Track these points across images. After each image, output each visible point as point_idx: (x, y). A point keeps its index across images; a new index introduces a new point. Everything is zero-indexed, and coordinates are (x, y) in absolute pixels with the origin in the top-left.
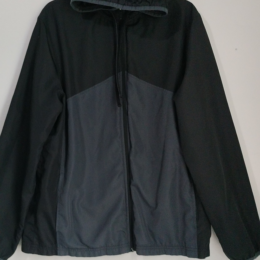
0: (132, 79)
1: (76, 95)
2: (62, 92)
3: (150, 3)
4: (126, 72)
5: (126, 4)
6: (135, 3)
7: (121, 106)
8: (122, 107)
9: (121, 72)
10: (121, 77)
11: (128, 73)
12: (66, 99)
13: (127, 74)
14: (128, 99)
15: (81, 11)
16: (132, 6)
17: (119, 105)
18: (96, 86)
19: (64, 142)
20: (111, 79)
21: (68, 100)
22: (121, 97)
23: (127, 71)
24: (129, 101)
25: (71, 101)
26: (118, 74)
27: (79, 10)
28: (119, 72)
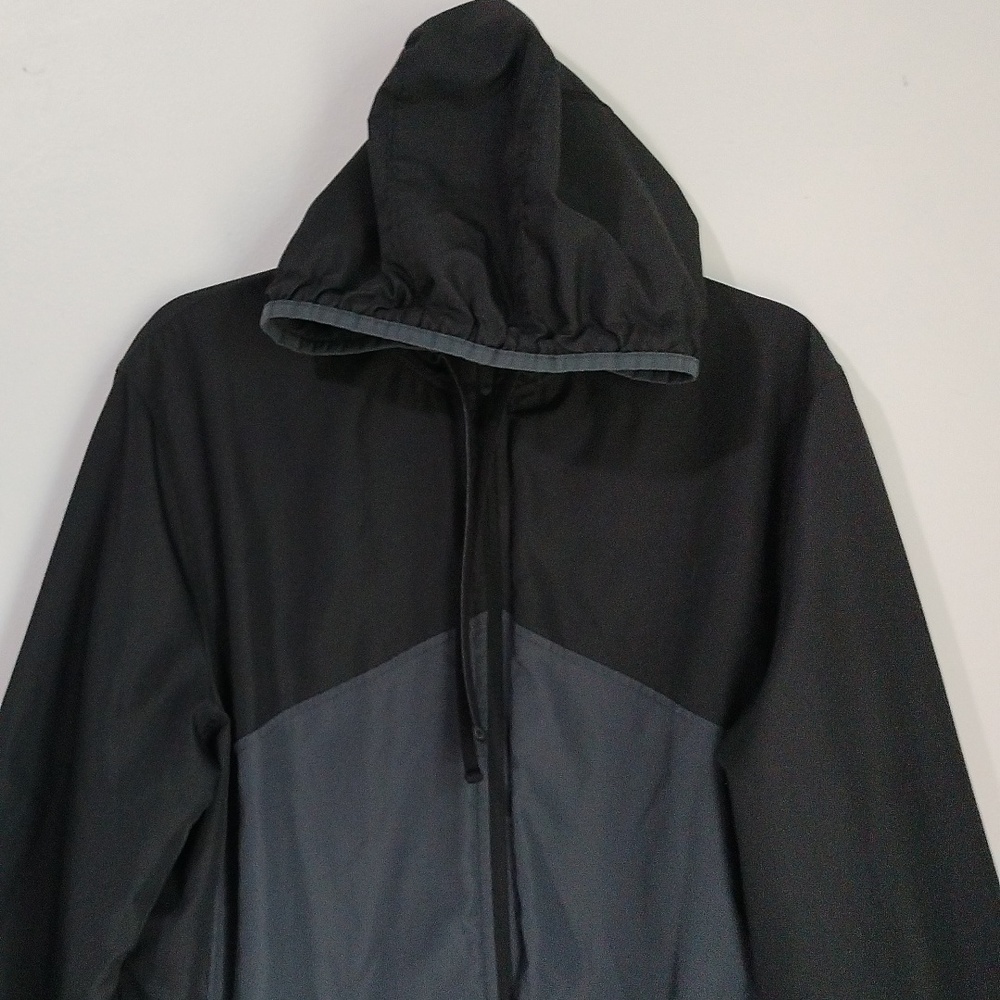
0: (534, 650)
1: (279, 717)
2: (216, 708)
3: (618, 340)
4: (505, 616)
5: (512, 341)
6: (550, 336)
7: (480, 779)
8: (485, 784)
9: (484, 616)
10: (484, 635)
11: (517, 626)
12: (234, 739)
13: (512, 629)
14: (514, 742)
15: (308, 352)
16: (537, 352)
17: (473, 773)
18: (369, 674)
19: (218, 929)
20: (436, 645)
21: (241, 742)
22: (482, 741)
23: (512, 611)
24: (519, 750)
25: (253, 748)
26: (472, 623)
27: (301, 347)
28: (477, 613)
